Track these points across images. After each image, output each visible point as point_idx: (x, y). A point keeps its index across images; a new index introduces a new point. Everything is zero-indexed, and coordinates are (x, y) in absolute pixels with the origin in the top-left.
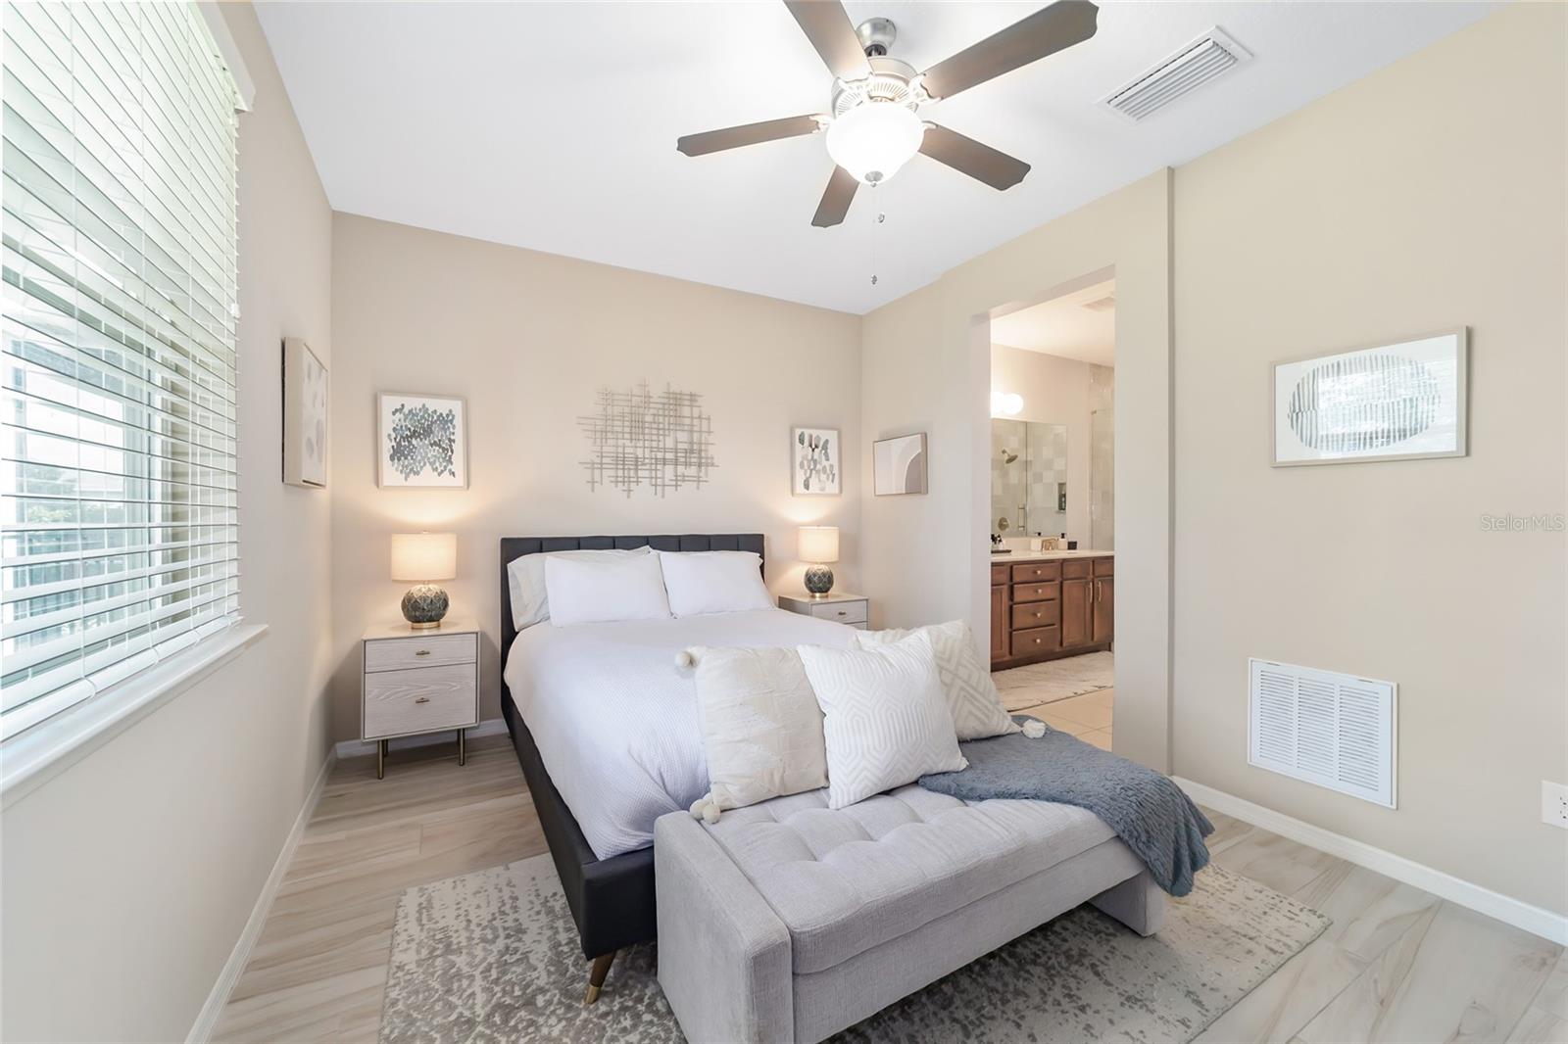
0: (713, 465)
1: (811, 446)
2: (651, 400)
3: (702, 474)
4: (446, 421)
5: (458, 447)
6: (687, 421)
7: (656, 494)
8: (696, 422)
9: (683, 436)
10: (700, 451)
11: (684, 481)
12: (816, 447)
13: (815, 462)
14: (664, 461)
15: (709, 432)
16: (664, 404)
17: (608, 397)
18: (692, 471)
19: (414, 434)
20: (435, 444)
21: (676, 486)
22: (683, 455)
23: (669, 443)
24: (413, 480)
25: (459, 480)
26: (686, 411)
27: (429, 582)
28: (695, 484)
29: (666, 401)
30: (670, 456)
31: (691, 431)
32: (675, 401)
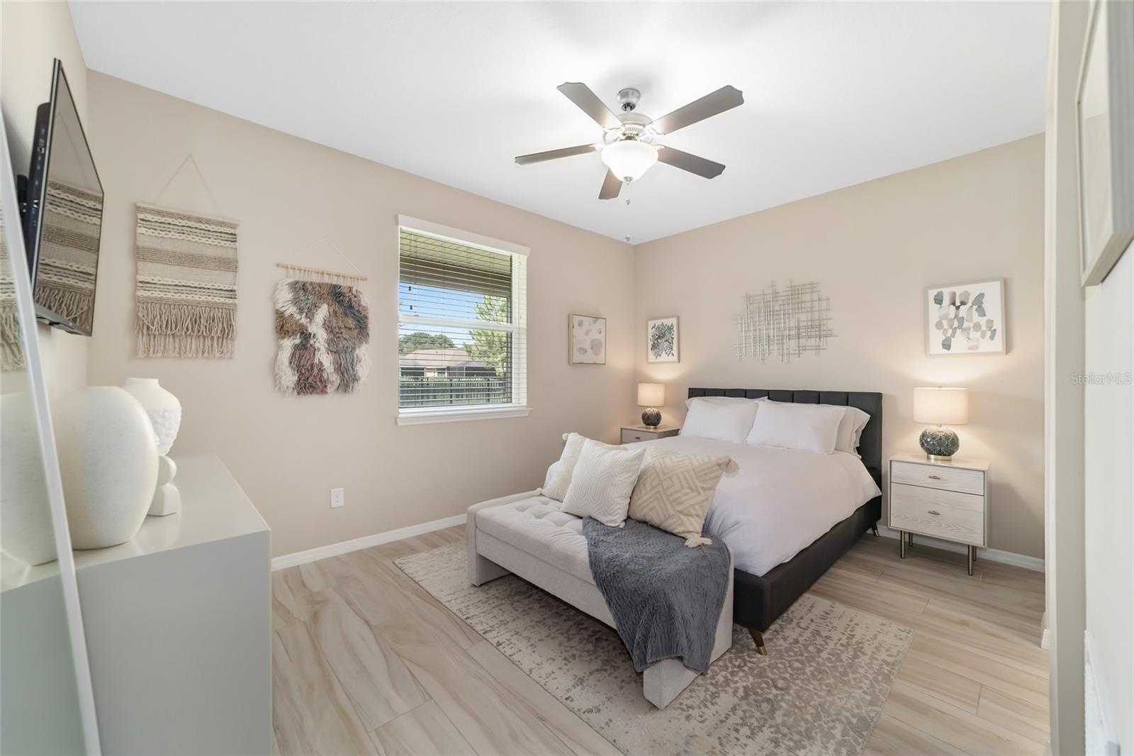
0: (831, 335)
1: (954, 304)
2: (779, 295)
3: (821, 344)
4: (670, 329)
5: (675, 341)
6: (808, 305)
7: (782, 360)
8: (816, 304)
9: (803, 317)
10: (820, 326)
11: (806, 350)
12: (963, 303)
13: (961, 320)
14: (790, 337)
15: (828, 310)
16: (788, 295)
17: (749, 298)
18: (812, 342)
19: (659, 337)
20: (666, 341)
21: (799, 354)
22: (804, 330)
23: (793, 323)
24: (659, 359)
25: (675, 358)
26: (807, 297)
27: (653, 407)
28: (814, 351)
29: (790, 293)
30: (793, 332)
31: (812, 312)
32: (796, 292)
